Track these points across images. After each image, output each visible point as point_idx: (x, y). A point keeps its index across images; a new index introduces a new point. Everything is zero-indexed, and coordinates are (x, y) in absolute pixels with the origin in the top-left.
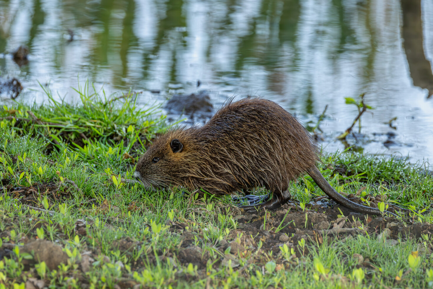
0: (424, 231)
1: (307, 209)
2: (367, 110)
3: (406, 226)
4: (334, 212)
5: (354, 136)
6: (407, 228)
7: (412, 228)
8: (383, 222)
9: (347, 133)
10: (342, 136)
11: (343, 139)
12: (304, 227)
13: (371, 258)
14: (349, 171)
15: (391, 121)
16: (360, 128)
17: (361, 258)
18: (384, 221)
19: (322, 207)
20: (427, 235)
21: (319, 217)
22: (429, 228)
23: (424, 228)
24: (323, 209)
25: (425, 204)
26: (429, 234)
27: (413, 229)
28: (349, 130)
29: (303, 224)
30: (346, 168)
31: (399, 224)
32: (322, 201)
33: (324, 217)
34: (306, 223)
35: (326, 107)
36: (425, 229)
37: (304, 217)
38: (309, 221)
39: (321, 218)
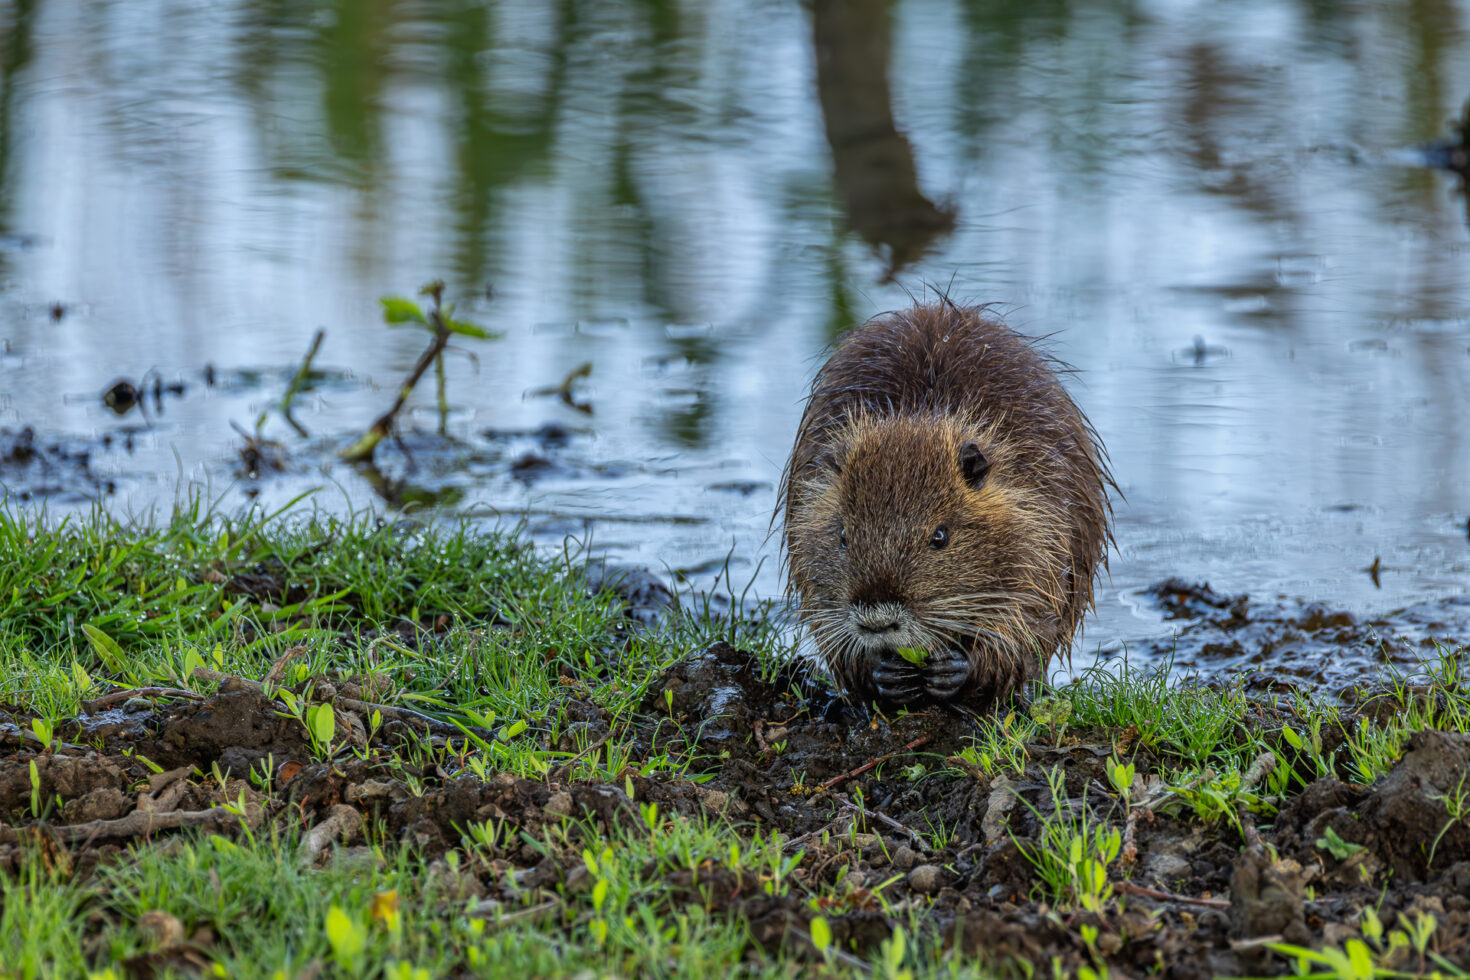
0: (482, 810)
1: (59, 743)
2: (452, 340)
3: (418, 792)
4: (168, 747)
5: (402, 447)
6: (423, 800)
7: (441, 799)
8: (332, 781)
9: (378, 434)
10: (357, 449)
11: (364, 461)
12: (29, 813)
13: (221, 923)
14: (294, 586)
15: (570, 380)
16: (443, 411)
17: (174, 925)
18: (335, 776)
19: (123, 733)
20: (490, 823)
21: (90, 774)
22: (508, 796)
23: (484, 798)
24: (127, 738)
25: (534, 702)
26: (496, 821)
27: (446, 802)
28: (385, 424)
29: (27, 802)
30: (282, 575)
31: (395, 787)
32: (128, 712)
33: (105, 773)
34: (35, 796)
35: (320, 337)
36: (492, 799)
37: (27, 775)
38: (49, 787)
39: (95, 775)
